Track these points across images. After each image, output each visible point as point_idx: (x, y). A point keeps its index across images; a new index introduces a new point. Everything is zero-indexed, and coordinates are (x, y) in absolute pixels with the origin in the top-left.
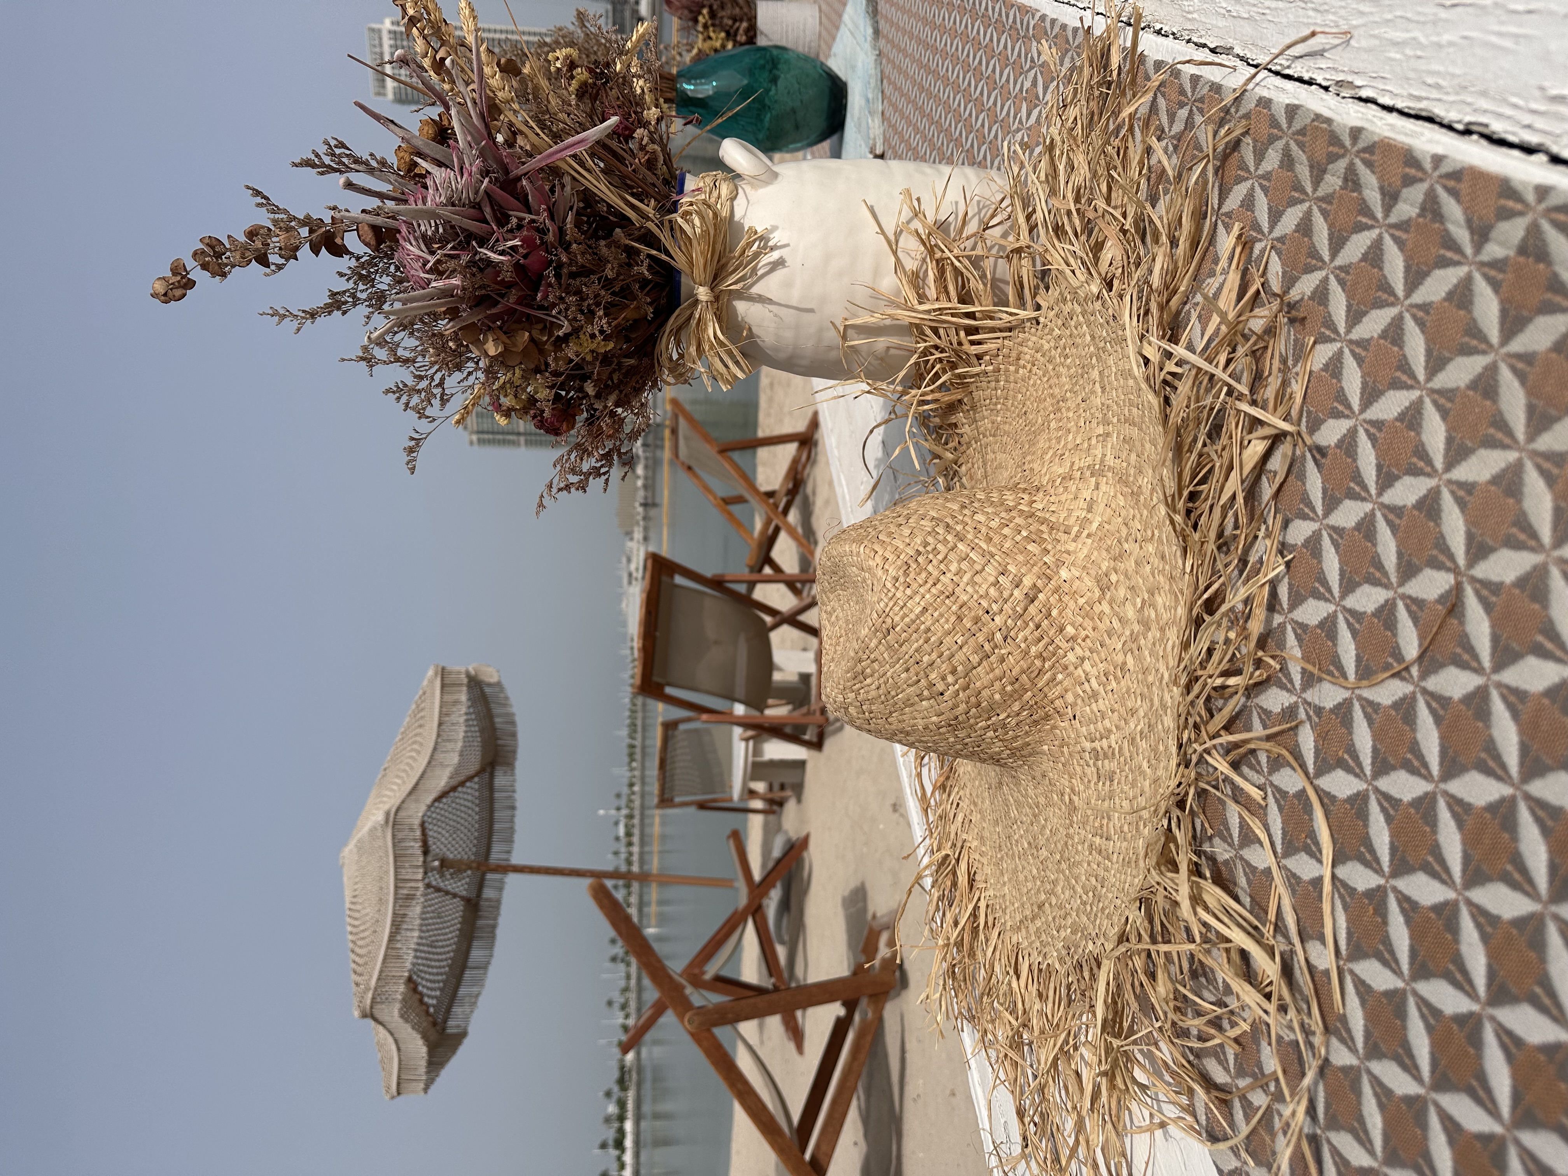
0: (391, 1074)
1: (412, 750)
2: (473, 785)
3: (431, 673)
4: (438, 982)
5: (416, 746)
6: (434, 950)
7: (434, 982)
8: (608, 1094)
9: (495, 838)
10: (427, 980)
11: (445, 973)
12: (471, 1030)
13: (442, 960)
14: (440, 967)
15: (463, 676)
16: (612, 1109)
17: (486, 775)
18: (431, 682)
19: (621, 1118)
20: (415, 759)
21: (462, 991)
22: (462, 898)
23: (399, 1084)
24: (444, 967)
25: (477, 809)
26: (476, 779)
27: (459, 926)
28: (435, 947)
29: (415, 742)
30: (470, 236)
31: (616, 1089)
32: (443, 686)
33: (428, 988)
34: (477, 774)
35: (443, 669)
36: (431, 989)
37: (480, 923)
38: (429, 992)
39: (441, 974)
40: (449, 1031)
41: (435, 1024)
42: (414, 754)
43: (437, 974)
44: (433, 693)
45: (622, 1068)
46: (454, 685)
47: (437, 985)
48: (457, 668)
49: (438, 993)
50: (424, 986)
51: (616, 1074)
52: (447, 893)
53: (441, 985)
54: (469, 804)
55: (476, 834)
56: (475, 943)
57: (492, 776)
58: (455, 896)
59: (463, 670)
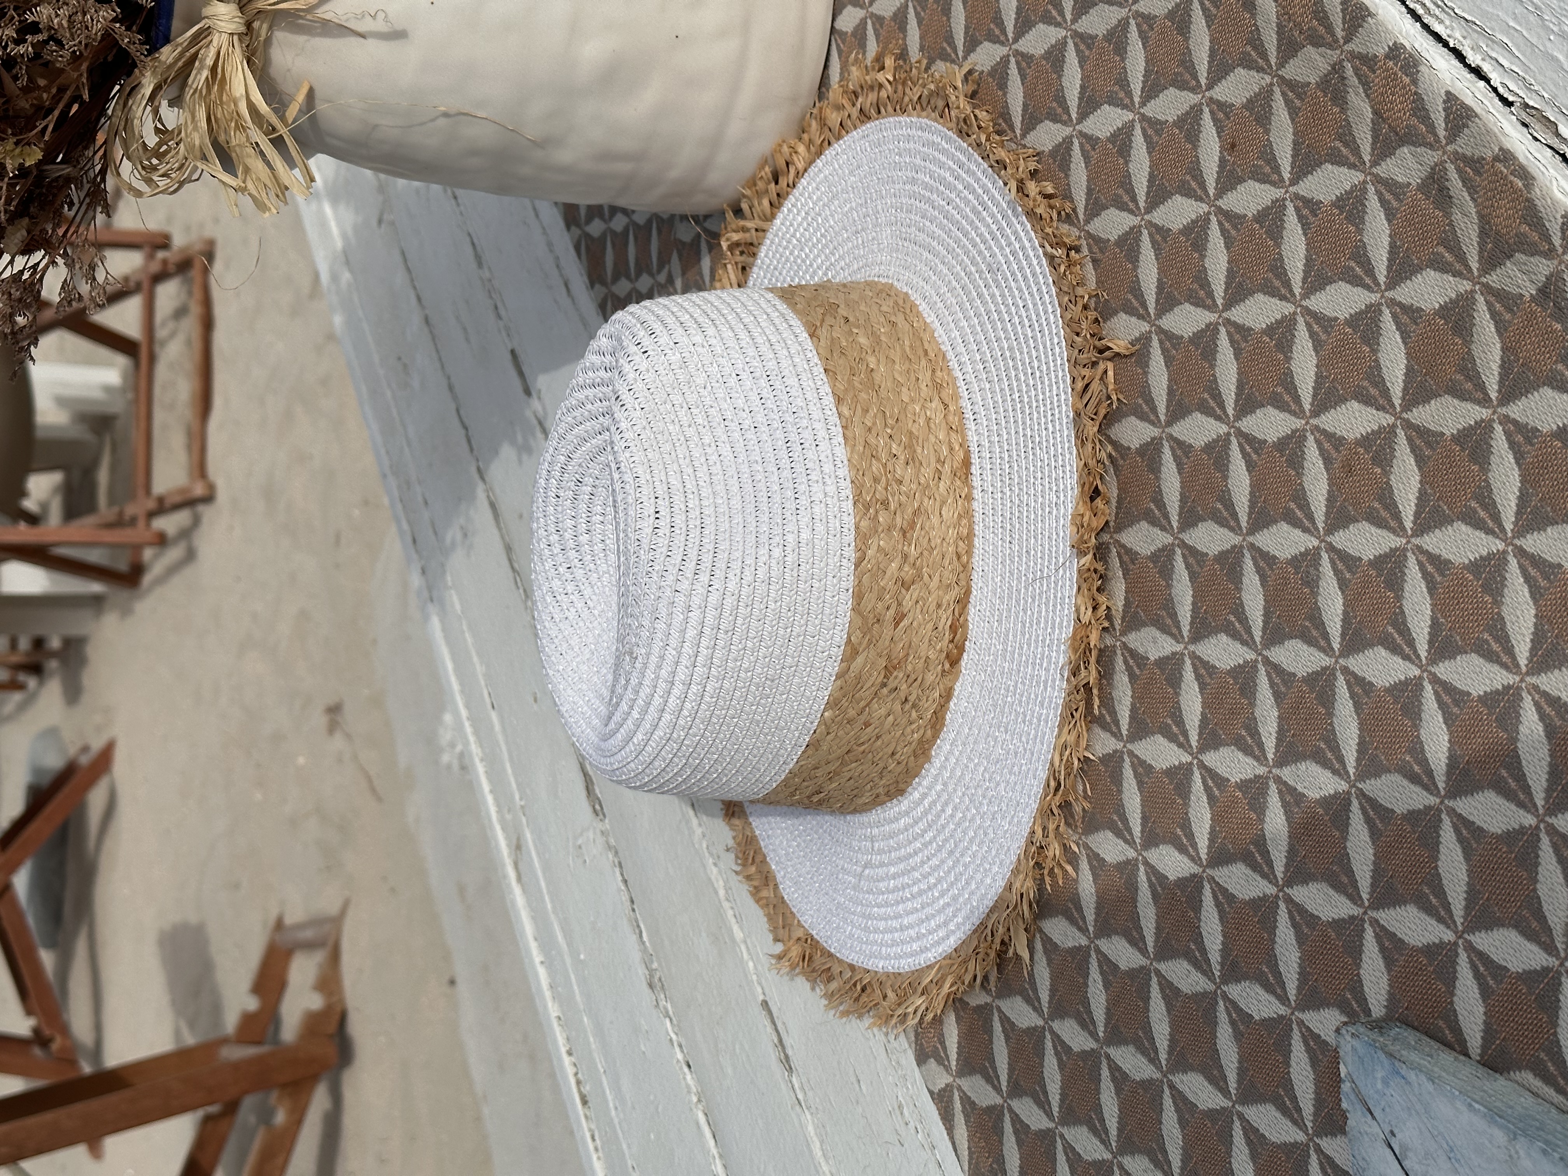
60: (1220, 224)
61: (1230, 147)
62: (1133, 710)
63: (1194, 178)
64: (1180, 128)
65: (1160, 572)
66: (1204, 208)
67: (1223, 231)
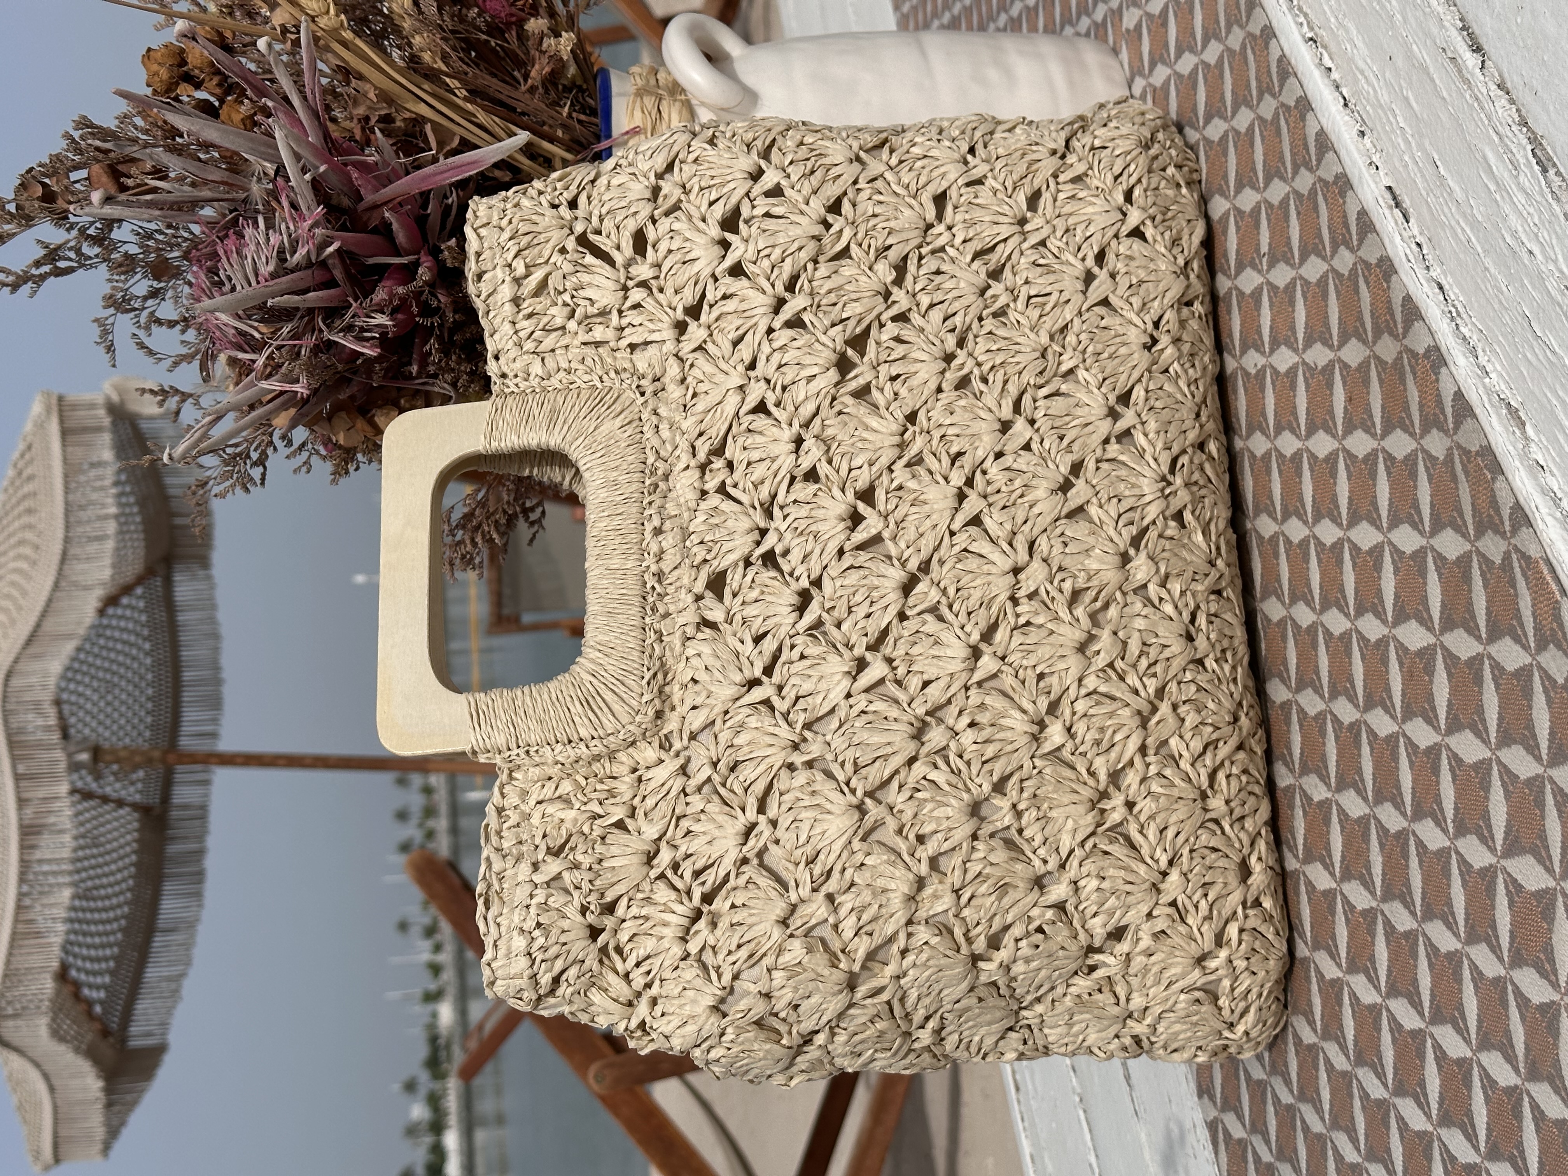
0: (40, 1130)
1: (19, 557)
2: (136, 601)
3: (37, 408)
4: (106, 959)
5: (27, 550)
6: (92, 904)
7: (98, 960)
8: (410, 1086)
9: (187, 696)
10: (84, 959)
11: (116, 944)
12: (173, 1038)
13: (108, 921)
14: (107, 934)
15: (102, 412)
16: (419, 1111)
17: (158, 581)
18: (40, 426)
19: (437, 1127)
20: (28, 577)
21: (152, 973)
22: (135, 806)
23: (56, 1146)
24: (113, 933)
25: (147, 646)
26: (139, 591)
27: (134, 858)
28: (94, 899)
29: (21, 543)
31: (424, 1077)
32: (65, 433)
33: (88, 972)
34: (140, 580)
35: (60, 399)
36: (95, 973)
37: (173, 849)
38: (91, 979)
39: (110, 945)
40: (134, 1043)
41: (106, 1033)
42: (24, 565)
43: (103, 946)
44: (48, 449)
45: (434, 1040)
46: (85, 430)
47: (104, 965)
48: (87, 396)
49: (107, 979)
50: (79, 970)
51: (422, 1051)
52: (105, 799)
53: (112, 964)
54: (132, 638)
55: (150, 691)
56: (168, 887)
57: (168, 583)
58: (120, 803)
59: (100, 399)
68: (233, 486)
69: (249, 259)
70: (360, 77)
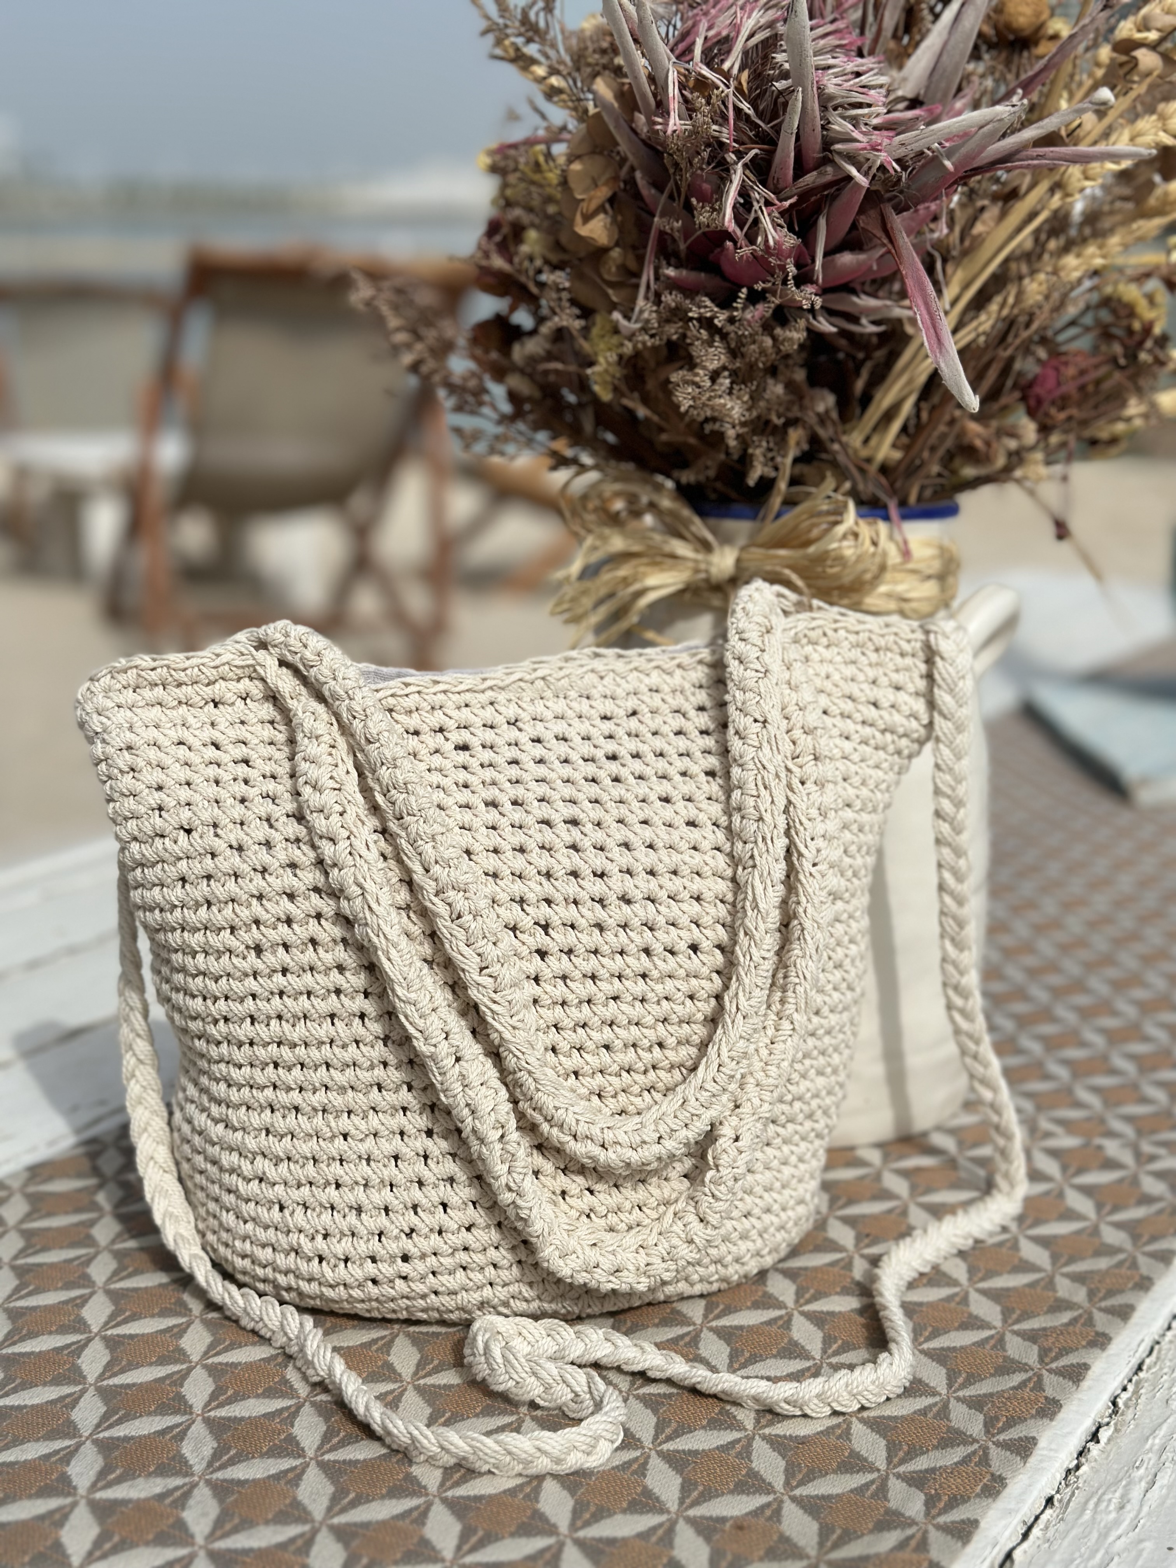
30: (770, 141)
60: (661, 1525)
61: (740, 1525)
62: (124, 1502)
63: (702, 1494)
64: (748, 1475)
65: (281, 1511)
66: (673, 1506)
67: (654, 1529)
68: (487, 17)
69: (831, 62)
70: (1003, 215)
